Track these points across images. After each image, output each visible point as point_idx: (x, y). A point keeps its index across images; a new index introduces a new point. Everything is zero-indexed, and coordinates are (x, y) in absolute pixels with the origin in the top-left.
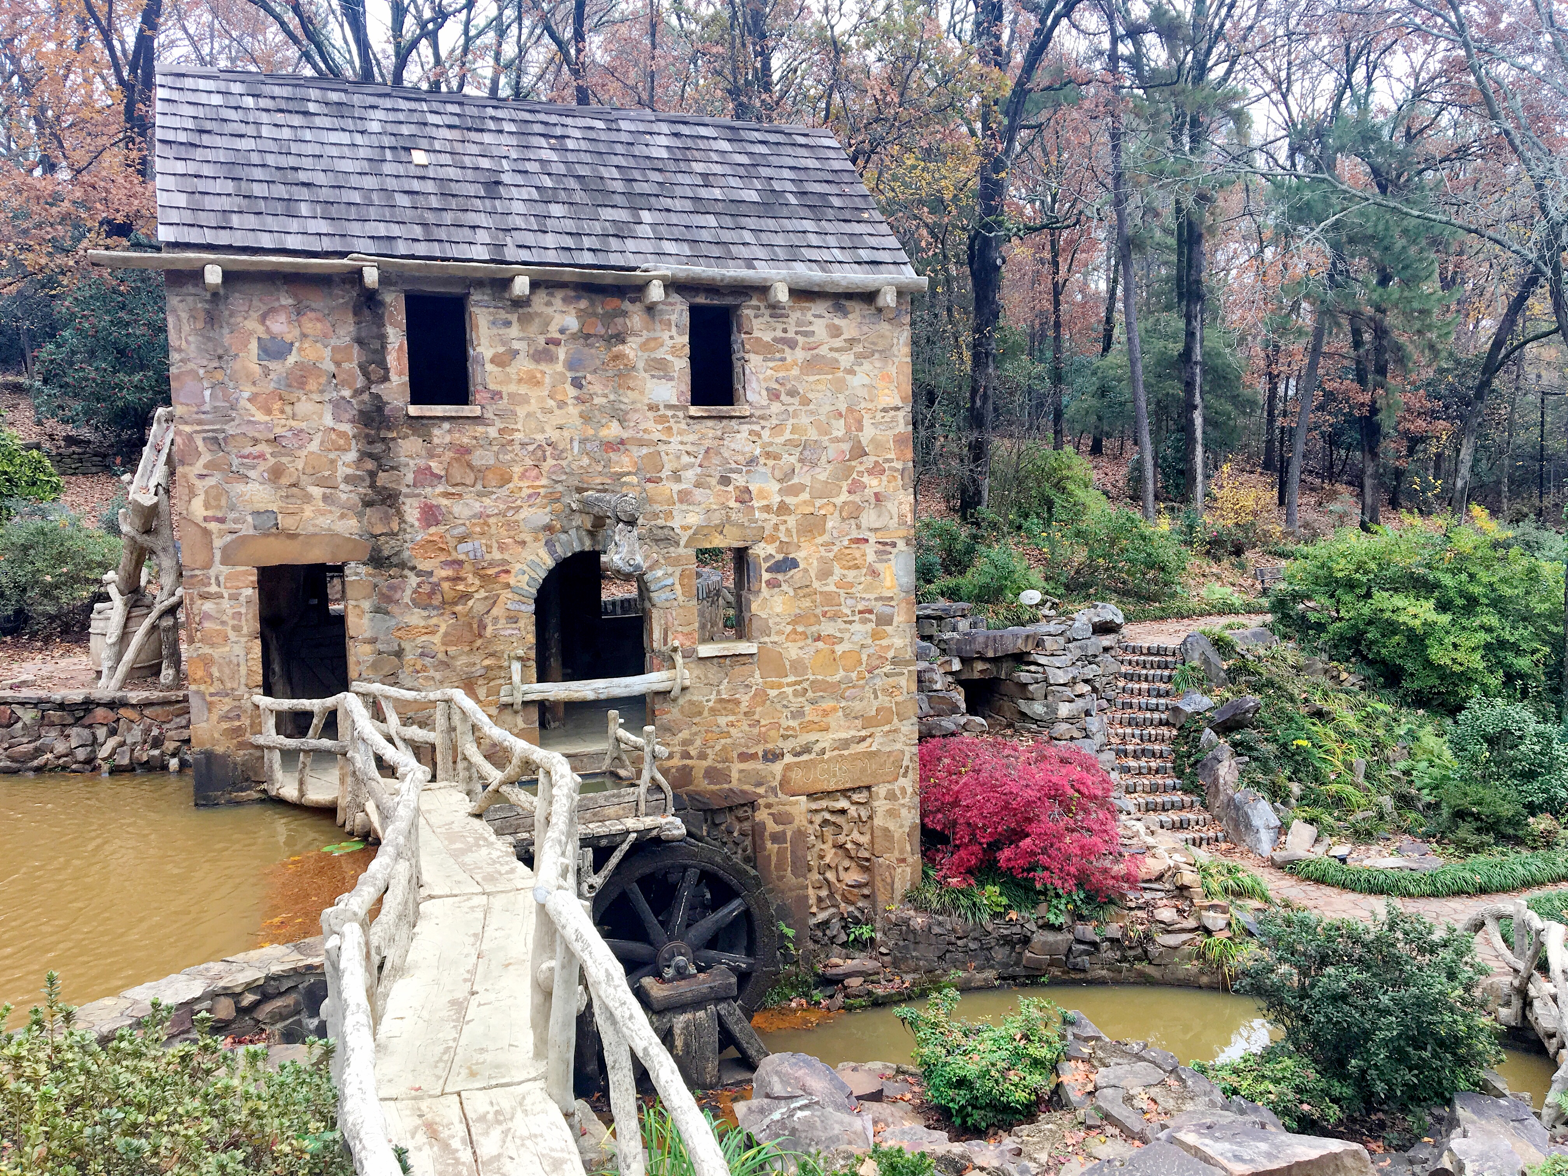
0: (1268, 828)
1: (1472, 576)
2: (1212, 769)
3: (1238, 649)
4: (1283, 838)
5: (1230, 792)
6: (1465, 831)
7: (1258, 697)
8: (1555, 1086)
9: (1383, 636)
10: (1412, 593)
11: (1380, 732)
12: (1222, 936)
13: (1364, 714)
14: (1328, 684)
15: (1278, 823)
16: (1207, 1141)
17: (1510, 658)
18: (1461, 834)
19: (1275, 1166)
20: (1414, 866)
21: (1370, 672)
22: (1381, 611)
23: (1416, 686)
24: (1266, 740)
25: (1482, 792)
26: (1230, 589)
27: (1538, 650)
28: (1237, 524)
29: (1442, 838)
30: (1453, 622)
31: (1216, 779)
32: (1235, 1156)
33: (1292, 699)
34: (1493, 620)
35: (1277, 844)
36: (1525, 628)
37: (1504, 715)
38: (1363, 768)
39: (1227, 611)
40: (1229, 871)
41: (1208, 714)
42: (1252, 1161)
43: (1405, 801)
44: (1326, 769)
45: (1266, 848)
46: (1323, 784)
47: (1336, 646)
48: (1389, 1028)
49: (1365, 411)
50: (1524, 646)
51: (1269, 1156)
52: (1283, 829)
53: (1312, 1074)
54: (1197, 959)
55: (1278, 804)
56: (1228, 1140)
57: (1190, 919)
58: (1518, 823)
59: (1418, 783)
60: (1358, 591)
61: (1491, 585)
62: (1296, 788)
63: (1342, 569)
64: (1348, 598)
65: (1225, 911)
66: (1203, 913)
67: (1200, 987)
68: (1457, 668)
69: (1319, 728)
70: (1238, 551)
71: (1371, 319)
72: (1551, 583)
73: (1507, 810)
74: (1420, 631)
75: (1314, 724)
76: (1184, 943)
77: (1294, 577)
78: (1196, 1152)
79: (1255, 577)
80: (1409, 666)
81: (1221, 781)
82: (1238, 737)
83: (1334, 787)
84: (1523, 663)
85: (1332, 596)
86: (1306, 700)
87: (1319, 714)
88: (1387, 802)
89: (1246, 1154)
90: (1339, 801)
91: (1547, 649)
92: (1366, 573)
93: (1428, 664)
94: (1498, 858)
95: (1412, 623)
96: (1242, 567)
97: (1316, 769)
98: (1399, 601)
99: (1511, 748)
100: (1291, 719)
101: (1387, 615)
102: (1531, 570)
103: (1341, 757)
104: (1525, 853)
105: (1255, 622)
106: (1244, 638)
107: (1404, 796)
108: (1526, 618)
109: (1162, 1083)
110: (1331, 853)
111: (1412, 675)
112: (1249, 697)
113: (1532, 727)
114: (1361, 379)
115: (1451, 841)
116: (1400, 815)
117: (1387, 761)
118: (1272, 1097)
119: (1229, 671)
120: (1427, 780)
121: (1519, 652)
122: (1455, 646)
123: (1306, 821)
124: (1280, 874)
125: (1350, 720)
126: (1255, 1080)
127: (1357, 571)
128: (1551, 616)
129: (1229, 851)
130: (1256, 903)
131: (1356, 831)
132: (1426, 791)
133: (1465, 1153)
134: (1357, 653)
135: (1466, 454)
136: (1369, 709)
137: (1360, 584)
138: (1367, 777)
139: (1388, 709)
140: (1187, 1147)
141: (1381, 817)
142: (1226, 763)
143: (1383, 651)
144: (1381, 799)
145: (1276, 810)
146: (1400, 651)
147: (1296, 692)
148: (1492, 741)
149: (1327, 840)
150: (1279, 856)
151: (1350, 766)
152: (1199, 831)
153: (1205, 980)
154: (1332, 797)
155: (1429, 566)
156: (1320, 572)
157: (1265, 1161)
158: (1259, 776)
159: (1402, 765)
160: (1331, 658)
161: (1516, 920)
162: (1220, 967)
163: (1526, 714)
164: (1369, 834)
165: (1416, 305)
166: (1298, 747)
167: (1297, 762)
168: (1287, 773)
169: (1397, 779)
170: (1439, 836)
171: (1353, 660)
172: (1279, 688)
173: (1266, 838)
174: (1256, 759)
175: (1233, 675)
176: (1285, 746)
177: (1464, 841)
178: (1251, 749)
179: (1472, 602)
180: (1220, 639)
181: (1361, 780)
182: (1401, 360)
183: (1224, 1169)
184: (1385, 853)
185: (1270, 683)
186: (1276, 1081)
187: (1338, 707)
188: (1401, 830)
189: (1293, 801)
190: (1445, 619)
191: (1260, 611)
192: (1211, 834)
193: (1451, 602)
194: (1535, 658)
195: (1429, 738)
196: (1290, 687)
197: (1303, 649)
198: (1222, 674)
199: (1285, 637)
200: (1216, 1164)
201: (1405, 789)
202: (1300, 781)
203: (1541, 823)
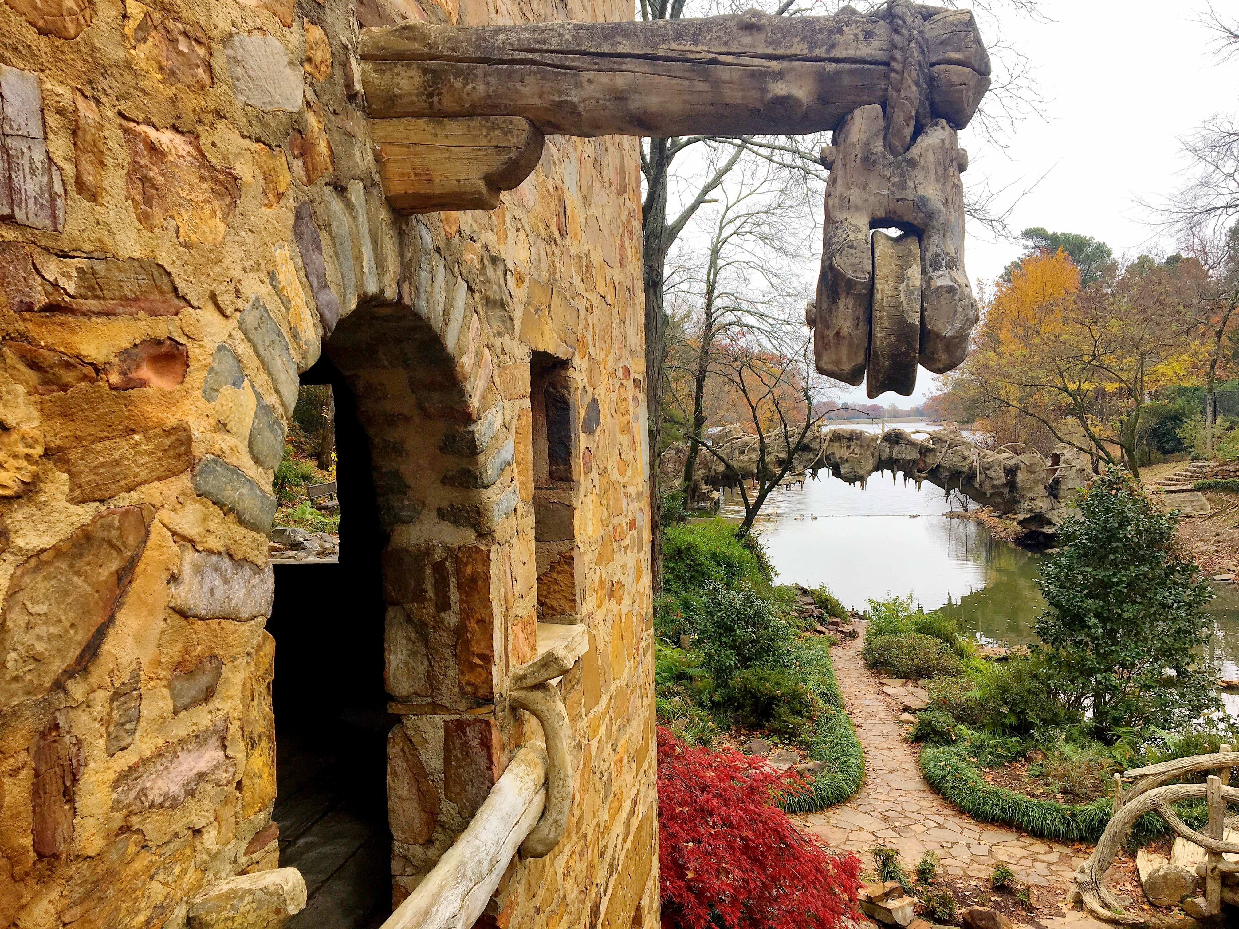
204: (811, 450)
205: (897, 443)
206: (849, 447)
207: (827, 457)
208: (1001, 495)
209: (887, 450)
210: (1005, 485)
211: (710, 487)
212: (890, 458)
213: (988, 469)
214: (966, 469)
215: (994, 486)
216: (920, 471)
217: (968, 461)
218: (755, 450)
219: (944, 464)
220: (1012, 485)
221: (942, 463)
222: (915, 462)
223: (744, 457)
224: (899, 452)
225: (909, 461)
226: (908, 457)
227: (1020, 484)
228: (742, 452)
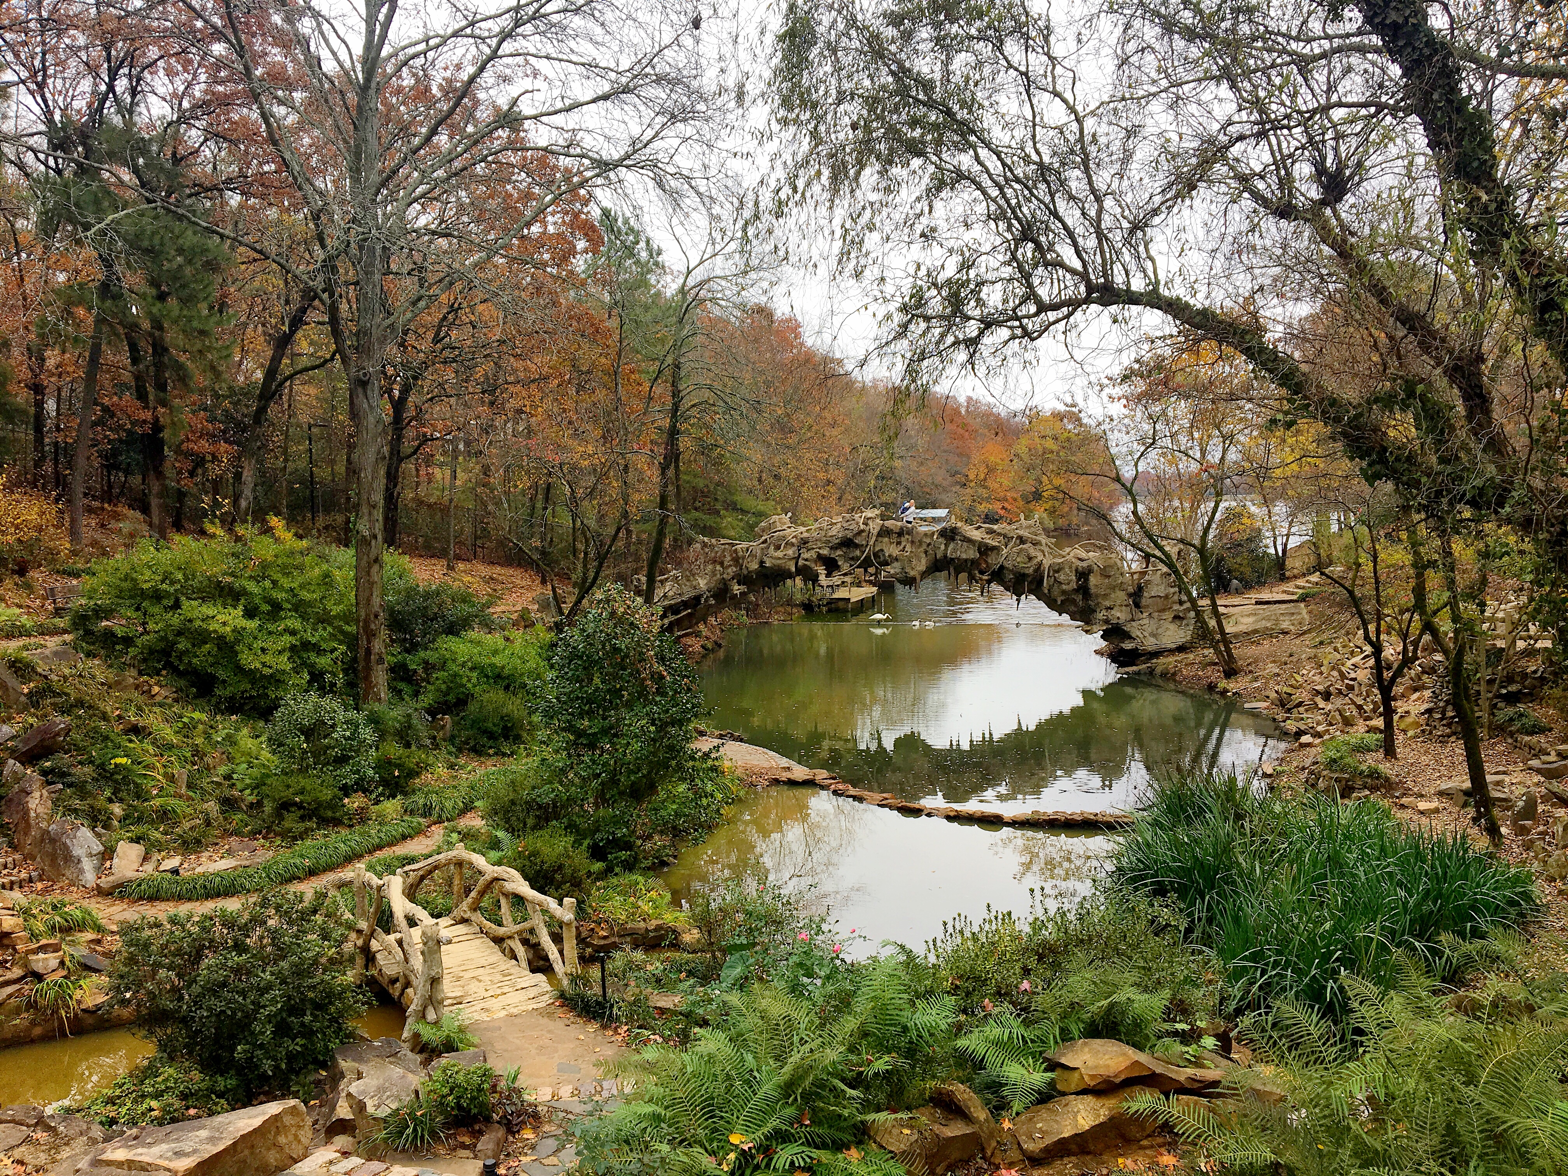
0: (90, 855)
1: (274, 583)
2: (19, 804)
3: (39, 670)
4: (108, 864)
5: (43, 825)
6: (290, 822)
7: (67, 719)
8: (409, 1021)
9: (194, 645)
10: (219, 602)
11: (199, 741)
12: (58, 976)
13: (180, 725)
14: (140, 699)
15: (101, 848)
16: (140, 1150)
17: (313, 657)
18: (287, 824)
19: (221, 1147)
20: (247, 863)
21: (182, 683)
22: (190, 621)
23: (227, 693)
24: (80, 763)
25: (303, 782)
26: (18, 611)
27: (336, 649)
28: (19, 540)
29: (268, 833)
30: (260, 628)
31: (26, 812)
32: (175, 1153)
33: (105, 717)
34: (294, 623)
35: (100, 870)
36: (325, 629)
37: (317, 707)
38: (185, 777)
39: (17, 634)
40: (55, 907)
41: (10, 744)
42: (195, 1151)
43: (229, 804)
44: (147, 784)
45: (90, 877)
46: (146, 800)
47: (145, 660)
48: (274, 1001)
49: (148, 429)
50: (324, 646)
51: (211, 1140)
52: (108, 853)
53: (196, 1075)
54: (27, 1011)
55: (99, 829)
56: (162, 1141)
57: (15, 969)
58: (336, 805)
59: (239, 786)
60: (165, 602)
61: (292, 590)
62: (117, 809)
63: (147, 580)
64: (155, 609)
65: (56, 948)
66: (32, 957)
67: (33, 1041)
68: (267, 671)
69: (135, 745)
70: (22, 571)
71: (151, 335)
72: (342, 588)
73: (327, 794)
74: (231, 638)
75: (131, 741)
76: (10, 996)
77: (95, 591)
78: (130, 1164)
79: (44, 598)
80: (221, 674)
81: (33, 814)
82: (48, 764)
83: (157, 802)
84: (323, 662)
85: (138, 609)
86: (120, 717)
87: (135, 730)
88: (212, 807)
89: (187, 1147)
90: (164, 815)
91: (343, 648)
92: (172, 583)
93: (239, 669)
94: (322, 841)
95: (221, 630)
96: (29, 587)
97: (137, 785)
98: (208, 610)
99: (325, 737)
100: (106, 738)
101: (198, 623)
102: (327, 575)
103: (161, 771)
104: (344, 832)
105: (52, 643)
106: (45, 658)
107: (228, 799)
108: (324, 619)
109: (27, 1140)
110: (161, 868)
111: (224, 681)
112: (58, 720)
113: (341, 716)
114: (142, 395)
115: (277, 834)
116: (225, 819)
117: (208, 769)
118: (155, 1113)
119: (30, 695)
120: (248, 781)
121: (320, 652)
122: (263, 650)
123: (132, 840)
124: (109, 901)
125: (168, 733)
126: (135, 1101)
127: (163, 582)
128: (346, 617)
129: (46, 891)
130: (90, 935)
131: (184, 842)
132: (248, 792)
133: (363, 1092)
134: (169, 665)
135: (248, 475)
136: (185, 720)
137: (168, 594)
138: (190, 786)
139: (204, 717)
140: (119, 1164)
141: (208, 823)
142: (37, 794)
143: (194, 661)
144: (206, 806)
145: (98, 835)
146: (211, 659)
147: (108, 709)
148: (308, 733)
149: (157, 856)
150: (105, 882)
151: (171, 778)
152: (10, 875)
153: (37, 1031)
154: (157, 811)
155: (233, 574)
156: (124, 585)
157: (208, 1147)
158: (77, 803)
159: (222, 770)
160: (141, 673)
161: (357, 883)
162: (55, 1011)
163: (334, 705)
164: (198, 842)
165: (195, 324)
166: (116, 765)
167: (116, 781)
168: (108, 793)
169: (219, 784)
170: (266, 831)
171: (164, 672)
172: (90, 707)
173: (88, 866)
174: (70, 785)
175: (35, 699)
176: (102, 766)
177: (290, 830)
178: (63, 775)
179: (276, 607)
180: (17, 660)
181: (183, 790)
182: (183, 378)
183: (169, 1170)
184: (215, 857)
185: (80, 703)
186: (157, 1095)
187: (153, 720)
188: (227, 834)
189: (115, 823)
190: (252, 625)
191: (55, 632)
192: (24, 875)
193: (256, 608)
194: (334, 656)
195: (246, 740)
196: (101, 705)
197: (110, 666)
198: (23, 699)
199: (89, 655)
200: (158, 1168)
201: (227, 793)
202: (121, 800)
203: (354, 802)
204: (857, 546)
205: (953, 539)
206: (899, 543)
207: (876, 555)
208: (1074, 602)
209: (943, 547)
210: (1076, 591)
211: (743, 588)
212: (945, 556)
213: (1057, 571)
214: (1031, 571)
215: (1064, 592)
216: (982, 573)
217: (1035, 561)
218: (793, 545)
219: (1009, 564)
220: (1084, 590)
221: (1006, 564)
222: (973, 561)
223: (779, 554)
224: (955, 550)
225: (966, 560)
226: (964, 556)
227: (1093, 590)
228: (778, 548)
